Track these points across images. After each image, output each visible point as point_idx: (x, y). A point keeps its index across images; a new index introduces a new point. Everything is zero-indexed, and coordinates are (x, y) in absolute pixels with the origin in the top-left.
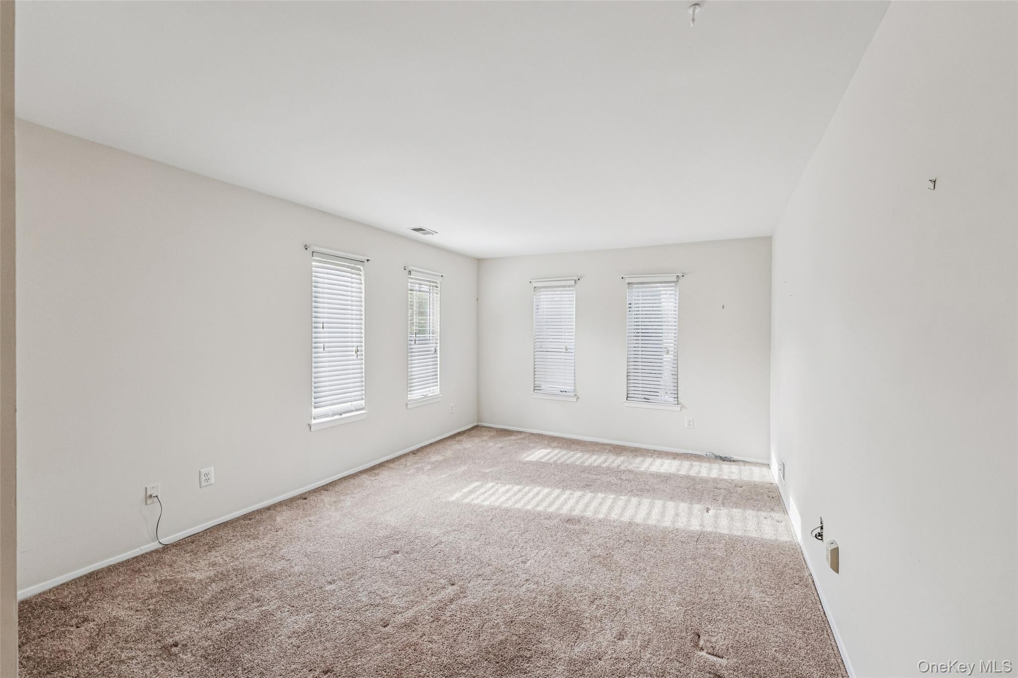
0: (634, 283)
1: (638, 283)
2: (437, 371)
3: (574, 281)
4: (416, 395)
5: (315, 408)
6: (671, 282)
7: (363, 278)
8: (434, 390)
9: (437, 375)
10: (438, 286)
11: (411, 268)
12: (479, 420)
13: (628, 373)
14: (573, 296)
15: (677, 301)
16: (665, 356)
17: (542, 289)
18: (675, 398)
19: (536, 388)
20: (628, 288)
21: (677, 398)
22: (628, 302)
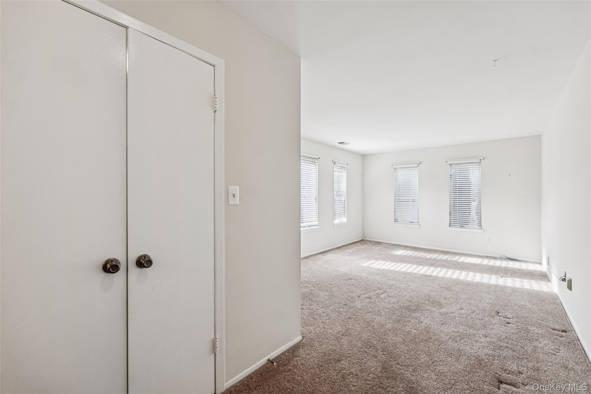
0: (453, 164)
1: (456, 164)
2: (345, 211)
3: (417, 164)
4: (337, 221)
5: (302, 223)
6: (476, 163)
7: (317, 166)
8: (344, 220)
9: (345, 212)
10: (346, 169)
11: (336, 161)
12: (363, 237)
13: (450, 212)
14: (417, 172)
15: (480, 173)
16: (473, 203)
17: (399, 169)
18: (479, 225)
19: (396, 220)
20: (450, 167)
21: (481, 225)
22: (450, 174)
